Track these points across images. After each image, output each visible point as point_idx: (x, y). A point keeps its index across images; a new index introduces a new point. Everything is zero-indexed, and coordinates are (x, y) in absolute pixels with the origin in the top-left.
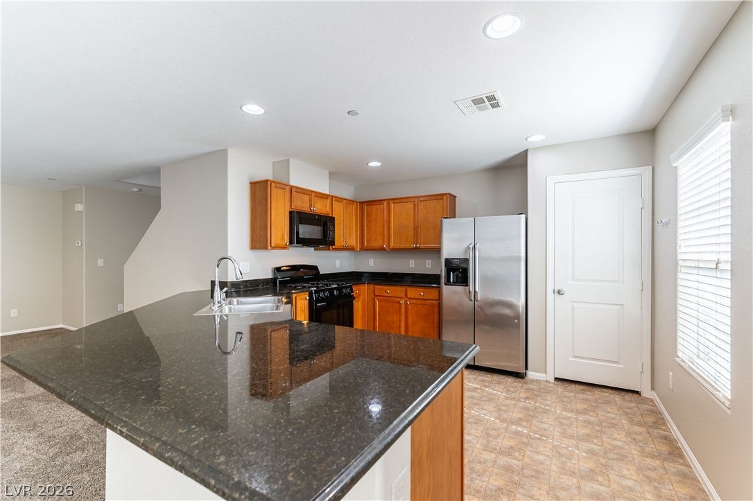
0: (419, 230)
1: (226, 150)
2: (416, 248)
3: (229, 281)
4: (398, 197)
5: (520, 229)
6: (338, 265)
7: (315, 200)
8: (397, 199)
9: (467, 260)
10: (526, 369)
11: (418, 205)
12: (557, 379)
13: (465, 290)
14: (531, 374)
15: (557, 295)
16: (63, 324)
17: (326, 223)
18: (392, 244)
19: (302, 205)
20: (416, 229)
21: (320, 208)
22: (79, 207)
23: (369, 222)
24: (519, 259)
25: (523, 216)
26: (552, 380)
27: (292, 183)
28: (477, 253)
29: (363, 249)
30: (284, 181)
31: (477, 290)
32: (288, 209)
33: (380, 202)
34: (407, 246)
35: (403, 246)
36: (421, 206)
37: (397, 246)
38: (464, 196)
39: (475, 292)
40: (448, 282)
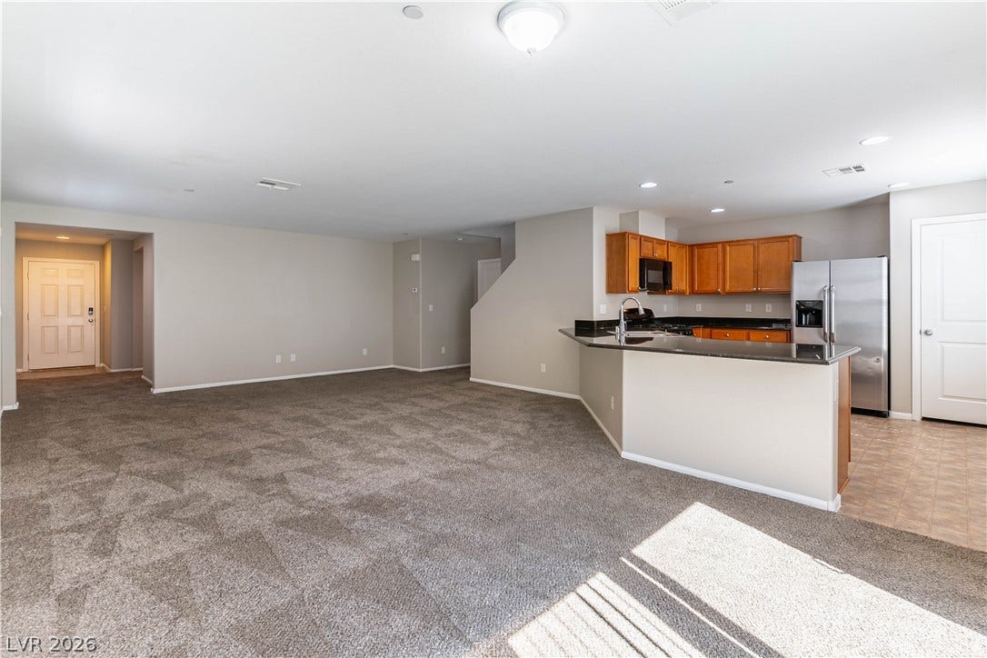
0: (760, 273)
1: (592, 208)
2: (757, 291)
3: (595, 320)
4: (735, 239)
5: (881, 269)
6: (665, 310)
7: (656, 246)
8: (732, 241)
9: (821, 303)
10: (889, 408)
11: (758, 248)
12: (924, 419)
13: (819, 333)
14: (893, 414)
15: (924, 336)
16: (394, 364)
17: (666, 267)
18: (728, 288)
19: (647, 253)
20: (756, 272)
21: (660, 254)
22: (417, 257)
23: (700, 265)
24: (880, 302)
25: (885, 260)
26: (919, 419)
27: (640, 233)
28: (833, 296)
29: (693, 292)
30: (635, 232)
31: (833, 331)
32: (638, 257)
33: (714, 245)
34: (746, 290)
35: (740, 289)
36: (762, 248)
37: (733, 290)
38: (811, 236)
39: (831, 333)
40: (799, 324)
